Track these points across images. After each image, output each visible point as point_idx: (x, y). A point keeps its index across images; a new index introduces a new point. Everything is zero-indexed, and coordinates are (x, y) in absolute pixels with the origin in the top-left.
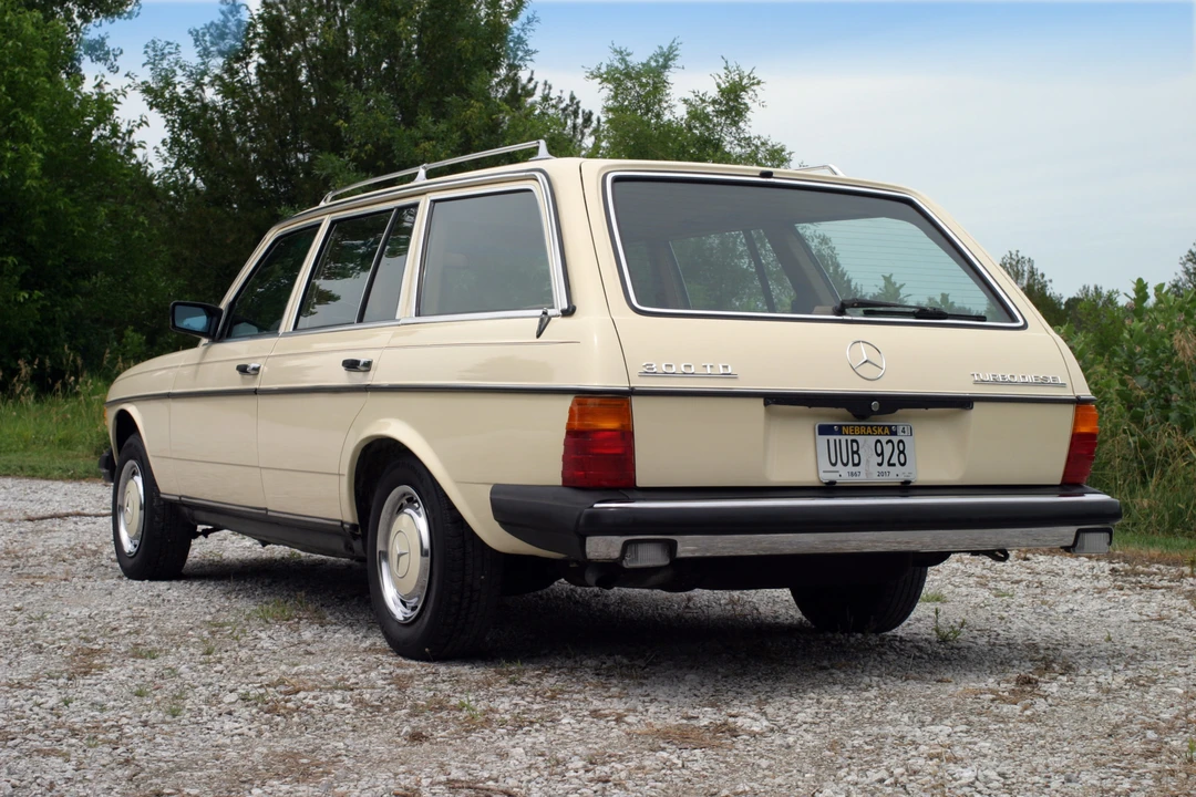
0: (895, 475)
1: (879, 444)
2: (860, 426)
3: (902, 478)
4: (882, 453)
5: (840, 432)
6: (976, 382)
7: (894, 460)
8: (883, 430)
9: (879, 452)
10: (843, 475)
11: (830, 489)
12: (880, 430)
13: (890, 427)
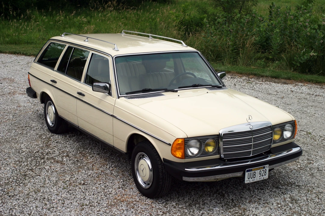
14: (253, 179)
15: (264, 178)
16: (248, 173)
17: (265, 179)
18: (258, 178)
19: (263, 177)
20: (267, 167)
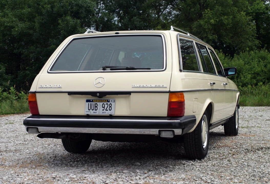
0: (108, 113)
1: (103, 105)
2: (98, 100)
3: (109, 114)
4: (104, 107)
5: (92, 102)
6: (133, 87)
7: (108, 109)
8: (105, 101)
9: (103, 106)
10: (92, 113)
11: (88, 116)
12: (104, 101)
13: (107, 100)
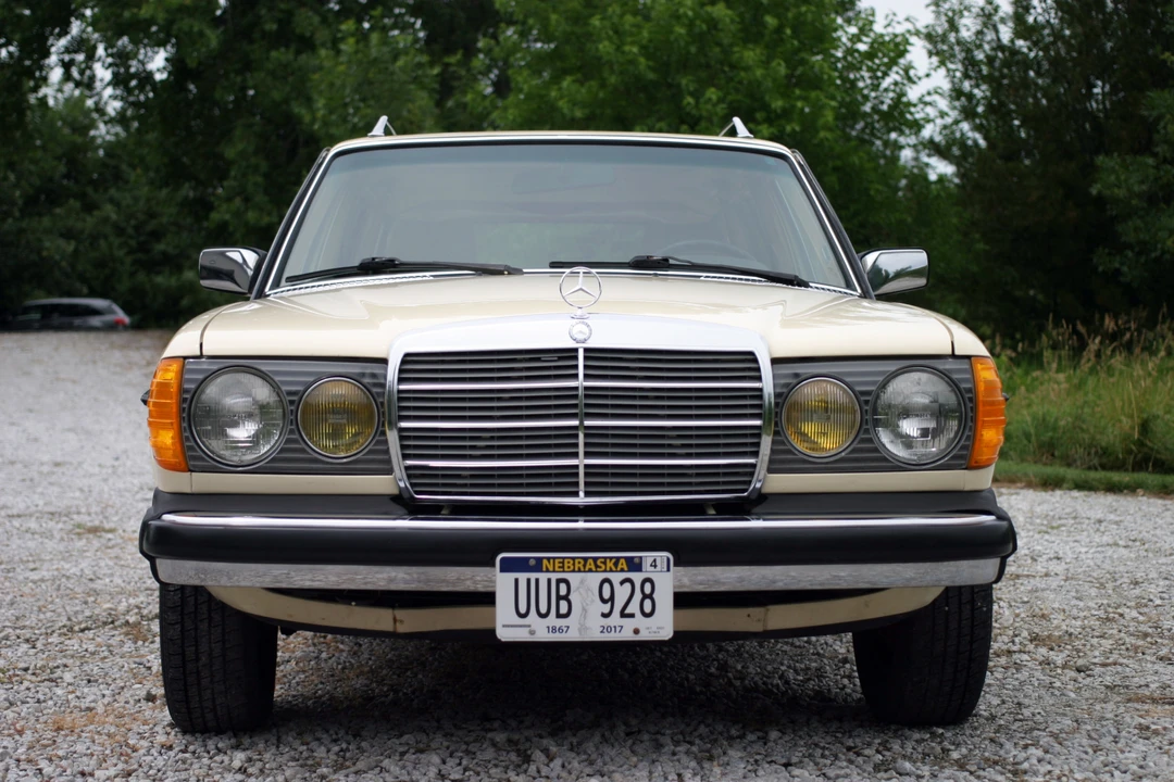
14: (552, 620)
15: (636, 631)
16: (511, 576)
17: (644, 636)
18: (587, 622)
19: (629, 624)
20: (662, 564)
